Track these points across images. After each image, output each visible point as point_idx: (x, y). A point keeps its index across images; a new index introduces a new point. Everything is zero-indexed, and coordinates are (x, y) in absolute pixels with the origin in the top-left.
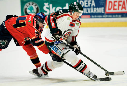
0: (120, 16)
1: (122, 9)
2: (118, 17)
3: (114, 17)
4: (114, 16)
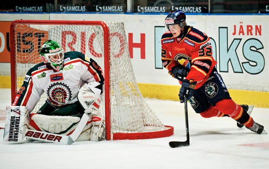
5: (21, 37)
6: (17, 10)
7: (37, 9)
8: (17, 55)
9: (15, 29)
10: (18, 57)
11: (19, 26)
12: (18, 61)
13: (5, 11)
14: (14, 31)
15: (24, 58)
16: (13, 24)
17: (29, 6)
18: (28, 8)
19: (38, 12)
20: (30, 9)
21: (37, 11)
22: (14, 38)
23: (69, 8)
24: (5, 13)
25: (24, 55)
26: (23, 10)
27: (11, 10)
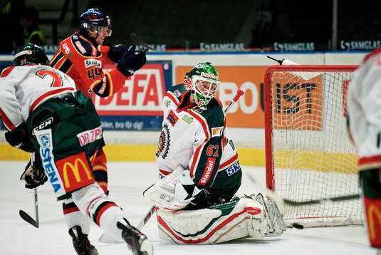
0: (139, 125)
1: (145, 103)
2: (132, 129)
3: (120, 129)
4: (118, 125)
5: (281, 91)
6: (276, 49)
7: (305, 46)
8: (274, 118)
9: (272, 79)
10: (275, 121)
11: (277, 75)
12: (276, 127)
13: (258, 50)
14: (270, 83)
15: (284, 123)
16: (269, 72)
17: (293, 41)
18: (292, 44)
19: (308, 52)
20: (296, 47)
21: (306, 50)
22: (270, 92)
23: (354, 45)
24: (259, 53)
25: (284, 118)
26: (284, 49)
27: (268, 49)
